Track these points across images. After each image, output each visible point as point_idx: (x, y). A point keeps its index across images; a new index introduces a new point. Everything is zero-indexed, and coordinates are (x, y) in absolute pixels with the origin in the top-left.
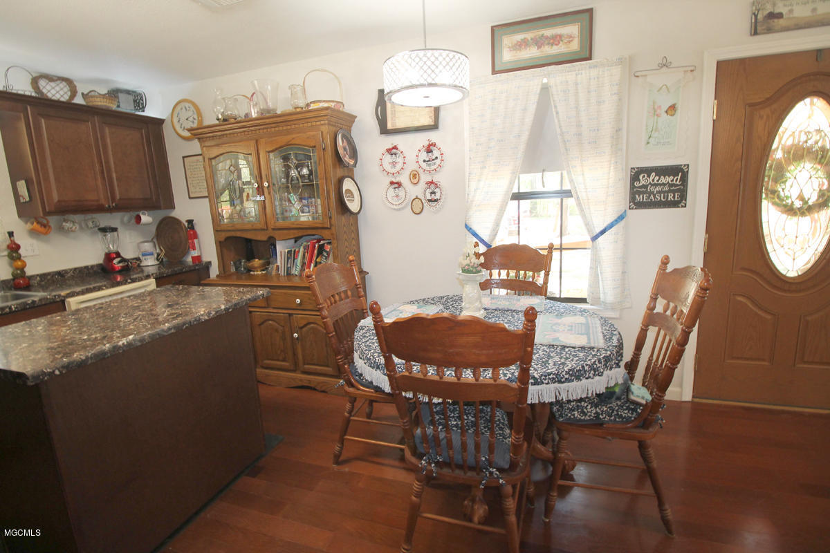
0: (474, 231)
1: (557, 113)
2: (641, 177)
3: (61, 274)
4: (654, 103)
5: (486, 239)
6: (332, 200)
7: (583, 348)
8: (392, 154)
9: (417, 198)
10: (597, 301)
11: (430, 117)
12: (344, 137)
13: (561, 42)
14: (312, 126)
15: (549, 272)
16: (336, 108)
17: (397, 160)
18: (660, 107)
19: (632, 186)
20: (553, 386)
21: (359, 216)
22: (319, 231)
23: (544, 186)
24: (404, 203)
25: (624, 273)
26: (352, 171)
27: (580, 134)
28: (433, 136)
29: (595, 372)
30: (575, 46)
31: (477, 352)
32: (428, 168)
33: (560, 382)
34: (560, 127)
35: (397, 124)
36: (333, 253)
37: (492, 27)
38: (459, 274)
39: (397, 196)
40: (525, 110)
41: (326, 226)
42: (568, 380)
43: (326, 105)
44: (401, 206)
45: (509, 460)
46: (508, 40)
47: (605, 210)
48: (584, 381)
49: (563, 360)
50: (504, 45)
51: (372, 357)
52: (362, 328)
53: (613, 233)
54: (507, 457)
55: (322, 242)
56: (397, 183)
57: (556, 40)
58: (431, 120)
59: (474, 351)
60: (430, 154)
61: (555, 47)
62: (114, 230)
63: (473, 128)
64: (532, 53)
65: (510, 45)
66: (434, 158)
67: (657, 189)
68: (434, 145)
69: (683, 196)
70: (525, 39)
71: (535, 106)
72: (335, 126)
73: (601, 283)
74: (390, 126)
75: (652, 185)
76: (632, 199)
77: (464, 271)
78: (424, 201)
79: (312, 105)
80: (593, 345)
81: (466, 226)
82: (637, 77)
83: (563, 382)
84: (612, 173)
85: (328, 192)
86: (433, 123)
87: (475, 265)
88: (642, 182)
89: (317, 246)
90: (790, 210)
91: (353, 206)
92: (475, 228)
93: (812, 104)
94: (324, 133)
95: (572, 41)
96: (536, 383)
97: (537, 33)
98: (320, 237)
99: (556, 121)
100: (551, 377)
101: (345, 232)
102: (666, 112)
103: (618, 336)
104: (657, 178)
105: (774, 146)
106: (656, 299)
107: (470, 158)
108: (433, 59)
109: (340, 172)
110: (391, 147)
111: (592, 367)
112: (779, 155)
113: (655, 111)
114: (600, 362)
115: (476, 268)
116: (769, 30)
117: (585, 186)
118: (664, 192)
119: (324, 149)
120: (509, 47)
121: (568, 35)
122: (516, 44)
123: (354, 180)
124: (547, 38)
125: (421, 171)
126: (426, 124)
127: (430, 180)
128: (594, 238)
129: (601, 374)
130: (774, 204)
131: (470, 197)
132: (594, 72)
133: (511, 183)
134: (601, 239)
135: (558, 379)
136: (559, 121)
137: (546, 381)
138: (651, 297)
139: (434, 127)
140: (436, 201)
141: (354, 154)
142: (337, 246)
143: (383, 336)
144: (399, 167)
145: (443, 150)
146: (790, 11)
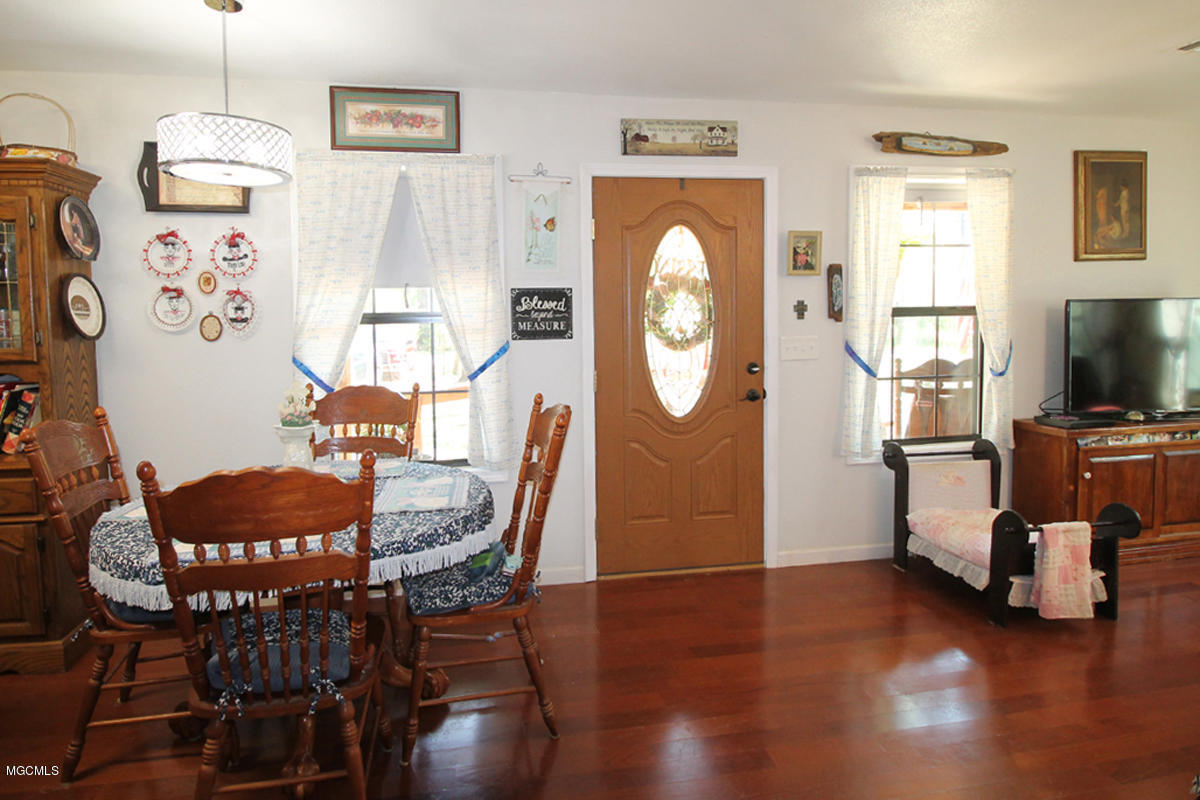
0: (306, 367)
1: (420, 212)
2: (523, 300)
4: (532, 213)
5: (326, 380)
6: (44, 313)
7: (440, 511)
8: (166, 244)
9: (211, 315)
10: (480, 460)
11: (235, 195)
12: (73, 208)
13: (423, 125)
14: (9, 185)
15: (414, 422)
16: (61, 161)
17: (177, 254)
18: (538, 219)
19: (514, 312)
20: (398, 558)
21: (97, 342)
22: (13, 367)
23: (407, 306)
24: (189, 323)
25: (511, 420)
26: (88, 266)
27: (448, 243)
28: (239, 223)
29: (452, 536)
30: (440, 132)
31: (302, 514)
32: (231, 270)
33: (407, 552)
34: (425, 229)
35: (178, 198)
36: (43, 406)
37: (331, 87)
38: (277, 428)
39: (175, 311)
40: (378, 203)
41: (29, 359)
42: (417, 549)
43: (42, 155)
44: (182, 328)
45: (348, 665)
47: (484, 340)
48: (438, 547)
49: (414, 526)
50: (348, 114)
51: (125, 561)
52: (105, 524)
53: (495, 369)
54: (346, 661)
55: (18, 388)
56: (175, 290)
57: (416, 121)
58: (237, 200)
59: (297, 513)
60: (235, 249)
61: (415, 129)
63: (303, 219)
64: (385, 130)
65: (357, 116)
66: (241, 255)
67: (543, 315)
68: (242, 236)
69: (569, 326)
70: (376, 111)
71: (391, 200)
72: (58, 190)
73: (483, 435)
74: (163, 200)
75: (536, 311)
76: (515, 327)
77: (285, 423)
78: (223, 321)
79: (11, 150)
80: (453, 505)
81: (295, 361)
82: (512, 181)
83: (410, 552)
84: (490, 294)
85: (37, 300)
86: (240, 204)
87: (303, 415)
88: (525, 307)
89: (5, 394)
90: (671, 343)
91: (88, 325)
92: (309, 363)
93: (681, 232)
94: (34, 201)
95: (435, 126)
96: (377, 556)
97: (392, 108)
98: (16, 379)
99: (419, 222)
100: (395, 546)
101: (69, 370)
102: (545, 226)
103: (486, 494)
104: (540, 302)
105: (651, 274)
106: (532, 446)
107: (300, 261)
108: (237, 129)
109: (62, 267)
110: (165, 232)
111: (447, 530)
112: (657, 282)
113: (534, 223)
114: (457, 524)
115: (304, 417)
116: (637, 152)
117: (459, 308)
118: (550, 319)
119: (32, 227)
120: (355, 118)
121: (430, 117)
122: (365, 116)
123: (92, 283)
124: (405, 116)
125: (218, 274)
126: (229, 203)
127: (235, 289)
128: (473, 377)
129: (459, 539)
130: (657, 335)
131: (301, 318)
132: (462, 169)
133: (362, 299)
134: (481, 377)
135: (404, 548)
136: (423, 222)
137: (390, 553)
138: (527, 445)
139: (244, 209)
140: (245, 320)
141: (93, 238)
142: (52, 395)
143: (158, 512)
144: (179, 264)
145: (257, 245)
146: (655, 136)
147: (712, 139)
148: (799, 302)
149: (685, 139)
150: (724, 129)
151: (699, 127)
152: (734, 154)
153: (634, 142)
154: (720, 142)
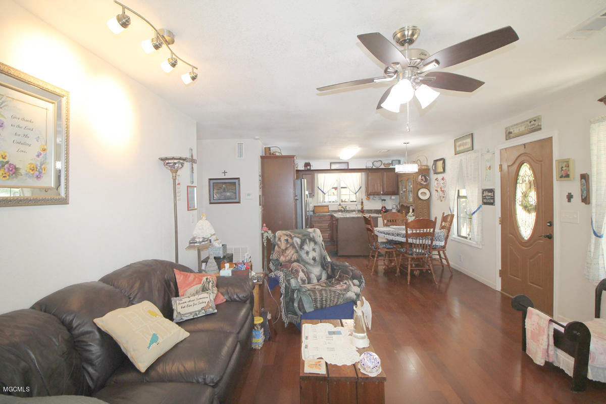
0: (450, 209)
2: (484, 193)
3: (371, 210)
4: (486, 165)
6: (415, 195)
8: (437, 181)
13: (467, 144)
17: (438, 183)
19: (483, 196)
21: (429, 200)
25: (482, 230)
30: (470, 145)
34: (464, 173)
37: (454, 140)
40: (457, 168)
44: (438, 198)
46: (458, 144)
47: (475, 204)
53: (477, 213)
61: (466, 146)
62: (385, 200)
64: (462, 148)
66: (444, 182)
67: (488, 197)
68: (444, 178)
69: (494, 201)
70: (460, 143)
71: (459, 166)
72: (420, 173)
76: (483, 202)
84: (477, 191)
88: (485, 195)
91: (425, 197)
97: (463, 142)
101: (420, 206)
104: (488, 193)
109: (420, 187)
110: (436, 178)
113: (487, 168)
116: (510, 138)
118: (490, 199)
120: (458, 146)
121: (468, 142)
123: (428, 189)
127: (444, 190)
128: (472, 215)
132: (474, 155)
133: (455, 192)
134: (474, 215)
139: (444, 172)
140: (444, 197)
141: (427, 180)
144: (438, 185)
145: (446, 180)
146: (514, 131)
147: (531, 125)
148: (569, 193)
149: (522, 129)
150: (535, 121)
151: (526, 123)
152: (540, 129)
153: (509, 135)
154: (534, 126)
